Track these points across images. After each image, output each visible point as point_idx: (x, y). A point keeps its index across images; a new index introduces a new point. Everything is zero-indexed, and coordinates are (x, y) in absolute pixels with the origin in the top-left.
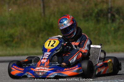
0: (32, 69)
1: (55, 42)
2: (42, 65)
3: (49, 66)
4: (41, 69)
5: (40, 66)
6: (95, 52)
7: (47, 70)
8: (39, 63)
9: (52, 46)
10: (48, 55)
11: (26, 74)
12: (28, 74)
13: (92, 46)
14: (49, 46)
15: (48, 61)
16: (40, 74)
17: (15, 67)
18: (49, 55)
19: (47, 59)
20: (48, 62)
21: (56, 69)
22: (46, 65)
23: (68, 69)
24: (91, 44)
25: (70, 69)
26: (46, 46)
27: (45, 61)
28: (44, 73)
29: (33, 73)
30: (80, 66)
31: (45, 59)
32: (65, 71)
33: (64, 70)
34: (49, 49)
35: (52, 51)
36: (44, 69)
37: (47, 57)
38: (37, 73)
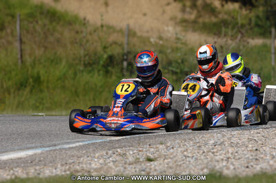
0: (102, 120)
1: (129, 86)
3: (125, 116)
4: (113, 120)
5: (113, 116)
6: (180, 100)
7: (121, 121)
9: (126, 91)
10: (121, 103)
11: (94, 126)
12: (96, 126)
13: (174, 93)
14: (121, 91)
15: (123, 110)
16: (113, 126)
17: (79, 118)
18: (124, 103)
19: (121, 107)
20: (123, 112)
21: (133, 120)
22: (119, 115)
23: (148, 120)
24: (173, 90)
26: (119, 92)
27: (119, 109)
28: (118, 125)
29: (104, 125)
30: (164, 116)
31: (118, 107)
32: (145, 122)
34: (122, 95)
35: (126, 97)
36: (118, 120)
37: (120, 105)
38: (108, 125)
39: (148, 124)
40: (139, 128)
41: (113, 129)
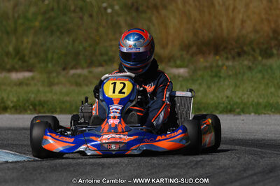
1: (125, 84)
3: (127, 131)
5: (109, 132)
8: (105, 126)
9: (121, 92)
10: (118, 111)
14: (114, 92)
16: (113, 147)
18: (121, 110)
19: (119, 118)
21: (142, 137)
23: (163, 137)
25: (167, 136)
26: (109, 93)
28: (121, 145)
31: (114, 118)
32: (160, 140)
33: (158, 139)
34: (116, 99)
37: (118, 115)
38: (106, 145)
40: (154, 149)
41: (114, 153)
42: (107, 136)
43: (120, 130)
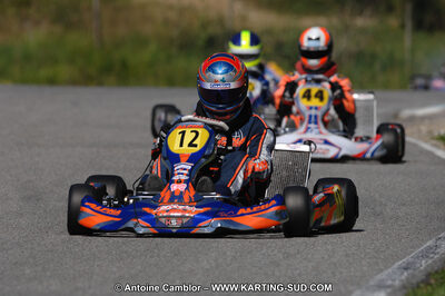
0: (147, 210)
1: (197, 133)
2: (176, 198)
3: (198, 202)
4: (174, 210)
5: (171, 201)
6: (295, 164)
7: (192, 211)
8: (165, 194)
9: (191, 145)
10: (186, 172)
11: (131, 224)
12: (136, 225)
14: (181, 145)
15: (191, 188)
16: (174, 223)
18: (190, 171)
19: (186, 182)
20: (193, 193)
21: (216, 209)
23: (249, 210)
25: (255, 209)
26: (175, 147)
27: (182, 187)
28: (185, 221)
29: (153, 221)
31: (179, 182)
32: (242, 215)
33: (240, 212)
34: (184, 155)
35: (193, 158)
36: (185, 210)
37: (184, 178)
38: (163, 220)
39: (249, 220)
40: (232, 227)
41: (174, 231)
42: (165, 207)
43: (186, 199)
